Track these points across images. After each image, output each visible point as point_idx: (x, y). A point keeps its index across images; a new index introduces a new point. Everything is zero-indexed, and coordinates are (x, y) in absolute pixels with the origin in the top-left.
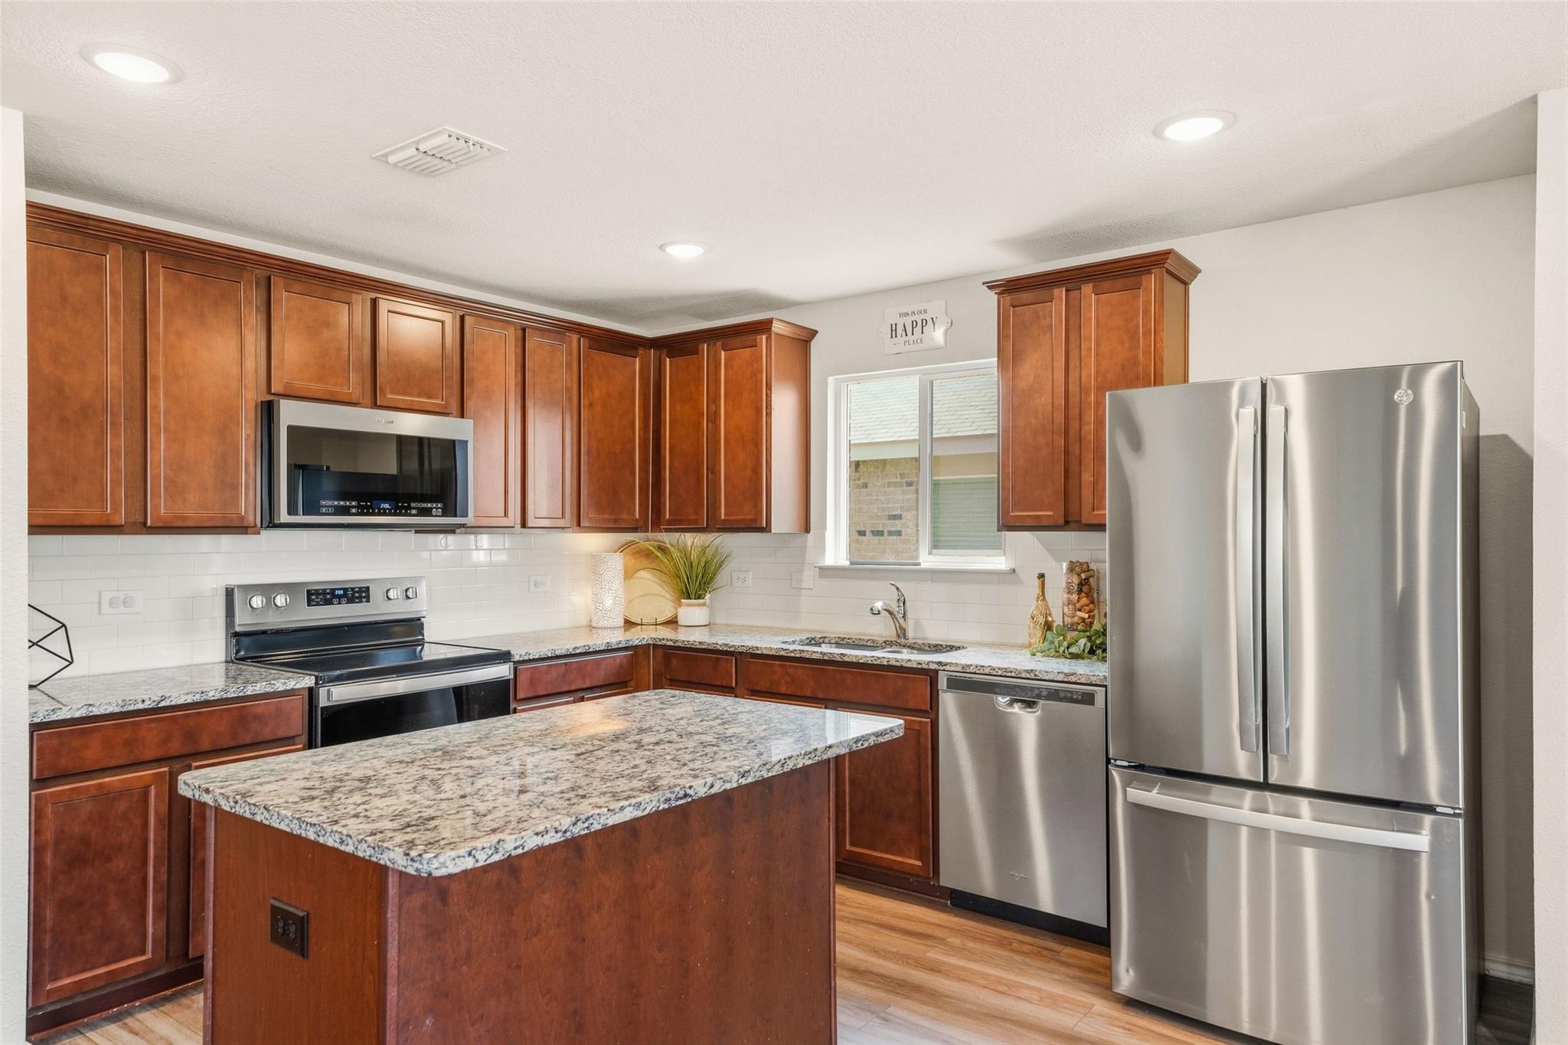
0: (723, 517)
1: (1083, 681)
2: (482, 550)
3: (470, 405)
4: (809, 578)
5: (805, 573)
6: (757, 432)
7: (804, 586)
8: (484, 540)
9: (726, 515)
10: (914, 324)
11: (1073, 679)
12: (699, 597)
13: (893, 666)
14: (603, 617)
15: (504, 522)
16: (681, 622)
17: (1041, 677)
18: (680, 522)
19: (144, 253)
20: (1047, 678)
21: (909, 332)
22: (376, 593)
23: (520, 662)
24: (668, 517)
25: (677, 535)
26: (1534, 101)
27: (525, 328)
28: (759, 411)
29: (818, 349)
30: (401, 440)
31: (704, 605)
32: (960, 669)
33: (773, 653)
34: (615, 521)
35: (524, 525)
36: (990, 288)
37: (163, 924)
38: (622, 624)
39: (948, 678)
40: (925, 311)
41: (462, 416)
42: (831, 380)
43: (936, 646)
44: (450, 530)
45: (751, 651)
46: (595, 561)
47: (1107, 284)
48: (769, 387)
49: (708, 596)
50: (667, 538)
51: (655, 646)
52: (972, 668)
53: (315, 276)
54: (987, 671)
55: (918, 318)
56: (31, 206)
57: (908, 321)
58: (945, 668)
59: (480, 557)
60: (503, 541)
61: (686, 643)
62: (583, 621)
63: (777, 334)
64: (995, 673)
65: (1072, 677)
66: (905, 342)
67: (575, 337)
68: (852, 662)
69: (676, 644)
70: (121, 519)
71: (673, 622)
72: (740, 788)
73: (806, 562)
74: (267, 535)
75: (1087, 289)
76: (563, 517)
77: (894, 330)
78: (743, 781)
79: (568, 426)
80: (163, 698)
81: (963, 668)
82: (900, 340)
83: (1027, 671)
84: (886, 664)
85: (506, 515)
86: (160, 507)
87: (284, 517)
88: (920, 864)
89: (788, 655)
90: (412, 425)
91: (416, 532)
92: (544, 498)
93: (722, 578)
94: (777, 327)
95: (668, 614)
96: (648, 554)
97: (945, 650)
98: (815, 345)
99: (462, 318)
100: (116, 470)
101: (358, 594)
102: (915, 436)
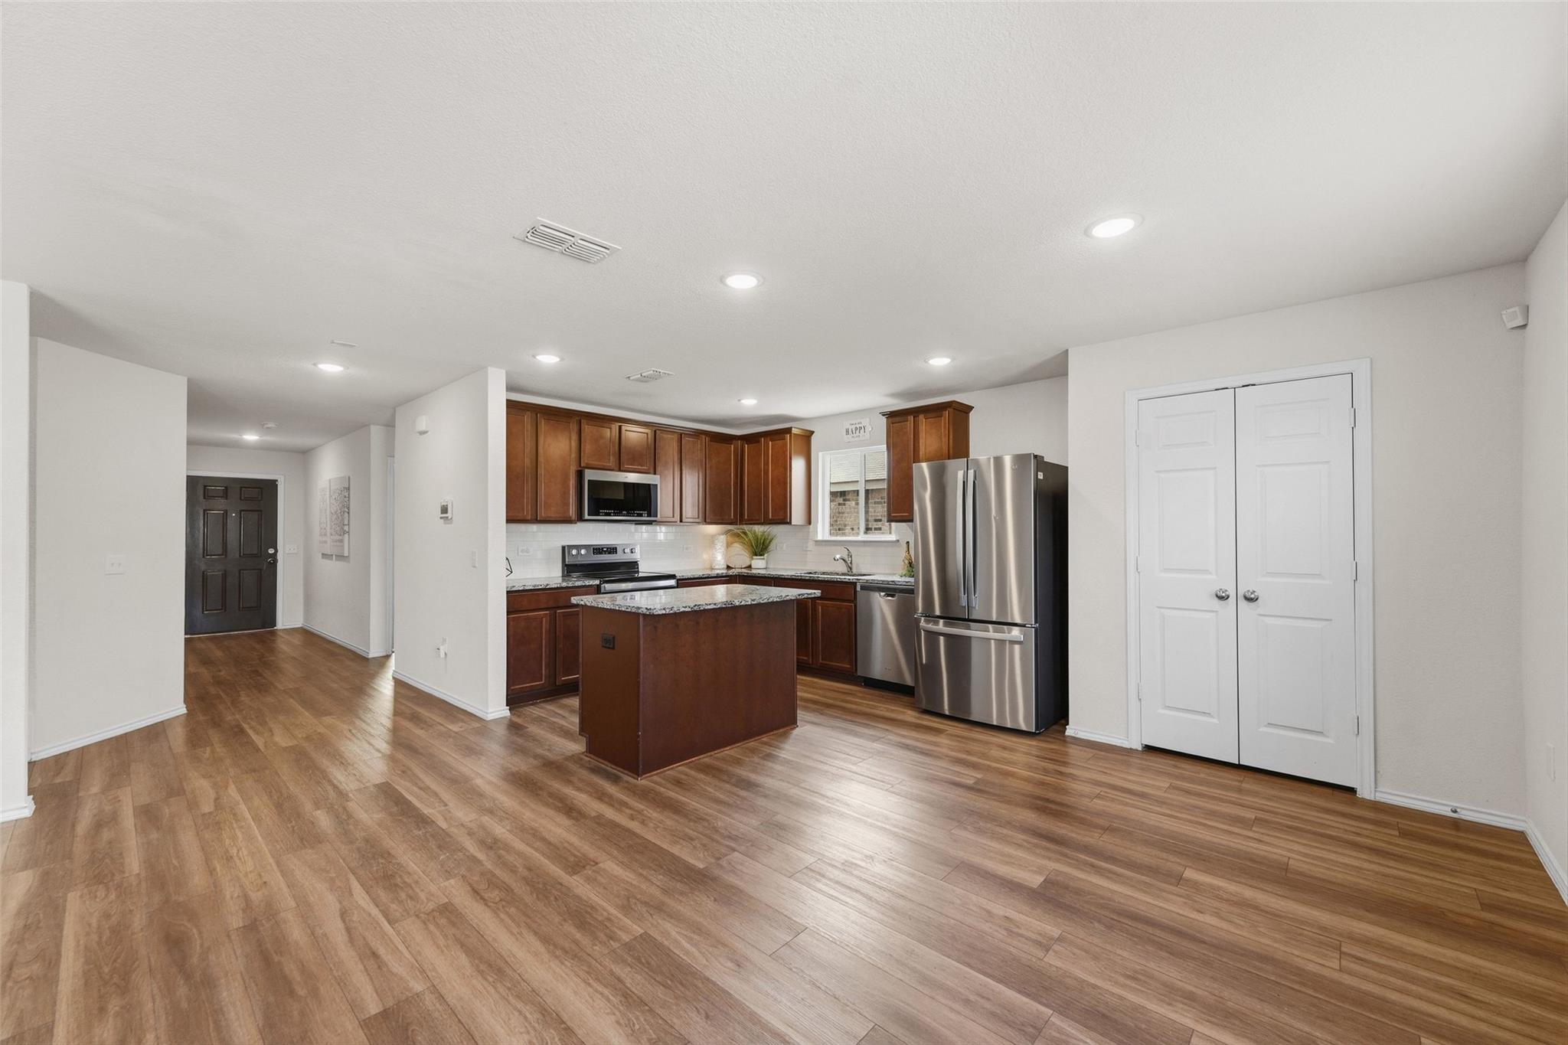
0: (771, 518)
2: (661, 533)
3: (658, 469)
4: (811, 546)
5: (809, 543)
6: (786, 478)
7: (808, 549)
8: (663, 529)
10: (856, 428)
11: (909, 584)
12: (761, 555)
13: (844, 581)
14: (717, 564)
15: (673, 520)
16: (753, 566)
17: (897, 583)
18: (752, 520)
19: (537, 415)
20: (899, 584)
21: (854, 432)
22: (619, 550)
23: (679, 580)
24: (747, 518)
25: (751, 526)
26: (1067, 350)
27: (682, 435)
28: (786, 469)
29: (815, 440)
30: (626, 485)
31: (763, 559)
32: (867, 582)
33: (789, 577)
34: (722, 519)
35: (681, 521)
36: (883, 415)
37: (547, 671)
38: (726, 567)
39: (862, 586)
40: (861, 423)
41: (655, 474)
42: (820, 454)
43: (860, 573)
44: (649, 523)
45: (779, 576)
46: (712, 539)
47: (929, 415)
48: (791, 459)
49: (766, 555)
50: (746, 528)
51: (739, 575)
52: (872, 581)
53: (597, 418)
54: (879, 582)
55: (858, 426)
56: (508, 401)
57: (853, 427)
58: (862, 582)
59: (661, 537)
60: (672, 529)
61: (752, 574)
62: (709, 567)
63: (794, 434)
66: (852, 437)
67: (704, 437)
70: (529, 518)
71: (750, 567)
72: (752, 605)
73: (810, 538)
74: (580, 525)
75: (921, 417)
76: (698, 517)
77: (847, 431)
78: (753, 603)
79: (701, 477)
80: (548, 585)
81: (869, 581)
82: (850, 436)
83: (892, 582)
84: (835, 580)
85: (673, 517)
86: (542, 513)
87: (587, 517)
88: (849, 666)
90: (632, 478)
91: (636, 524)
92: (690, 510)
93: (772, 546)
94: (794, 431)
95: (748, 564)
96: (738, 535)
97: (865, 575)
98: (814, 438)
99: (655, 431)
100: (527, 498)
101: (612, 550)
102: (885, 477)
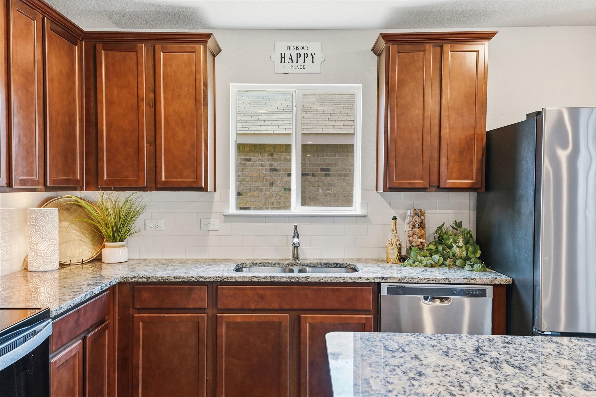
0: (163, 180)
1: (479, 282)
4: (215, 222)
5: (212, 219)
7: (211, 228)
9: (166, 178)
10: (298, 56)
13: (347, 282)
14: (44, 262)
16: (104, 259)
17: (453, 282)
18: (119, 182)
20: (456, 282)
21: (295, 59)
24: (105, 178)
31: (124, 246)
32: (397, 281)
33: (247, 280)
34: (68, 181)
38: (57, 266)
39: (388, 288)
40: (307, 48)
43: (326, 264)
45: (225, 280)
48: (205, 85)
51: (124, 283)
52: (406, 280)
54: (416, 281)
55: (302, 52)
57: (294, 53)
58: (387, 281)
61: (160, 279)
63: (208, 47)
64: (422, 282)
65: (473, 281)
66: (292, 66)
68: (315, 282)
69: (149, 281)
73: (214, 210)
75: (446, 47)
77: (283, 58)
81: (400, 280)
82: (288, 64)
83: (443, 279)
84: (342, 281)
89: (260, 281)
93: (137, 224)
97: (332, 266)
